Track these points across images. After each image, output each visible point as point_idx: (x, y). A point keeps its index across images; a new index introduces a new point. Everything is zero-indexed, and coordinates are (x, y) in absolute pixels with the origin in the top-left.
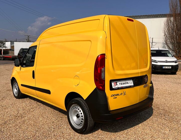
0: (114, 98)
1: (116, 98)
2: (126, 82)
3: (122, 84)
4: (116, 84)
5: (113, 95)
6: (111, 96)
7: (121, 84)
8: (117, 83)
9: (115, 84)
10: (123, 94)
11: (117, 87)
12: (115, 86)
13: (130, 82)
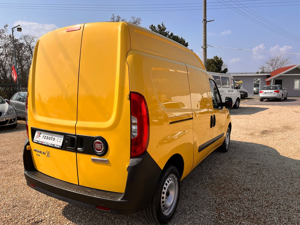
0: (37, 154)
1: (39, 155)
2: (52, 138)
3: (46, 138)
5: (36, 150)
6: (34, 150)
7: (44, 137)
8: (41, 133)
9: (39, 135)
11: (38, 139)
12: (37, 137)
13: (59, 138)
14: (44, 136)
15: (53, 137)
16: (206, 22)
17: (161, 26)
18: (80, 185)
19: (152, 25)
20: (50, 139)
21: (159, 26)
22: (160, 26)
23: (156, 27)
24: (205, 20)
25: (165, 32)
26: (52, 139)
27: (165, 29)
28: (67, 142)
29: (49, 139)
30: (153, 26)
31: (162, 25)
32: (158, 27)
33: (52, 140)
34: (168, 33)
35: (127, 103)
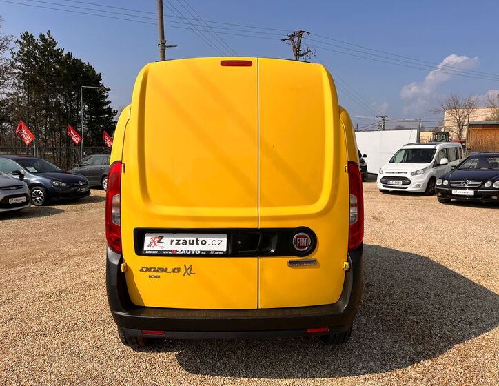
0: (150, 277)
1: (159, 277)
3: (181, 242)
4: (159, 242)
5: (148, 270)
6: (141, 270)
7: (177, 244)
8: (162, 237)
9: (157, 239)
10: (183, 270)
11: (158, 248)
12: (153, 245)
13: (217, 240)
14: (172, 241)
15: (201, 239)
16: (165, 47)
17: (47, 37)
18: (259, 308)
19: (27, 33)
20: (193, 244)
21: (42, 37)
22: (44, 36)
23: (36, 37)
24: (163, 44)
25: (55, 48)
26: (199, 242)
27: (55, 43)
28: (239, 242)
29: (190, 244)
30: (29, 34)
31: (49, 35)
32: (39, 39)
33: (198, 244)
34: (63, 51)
35: (345, 177)
